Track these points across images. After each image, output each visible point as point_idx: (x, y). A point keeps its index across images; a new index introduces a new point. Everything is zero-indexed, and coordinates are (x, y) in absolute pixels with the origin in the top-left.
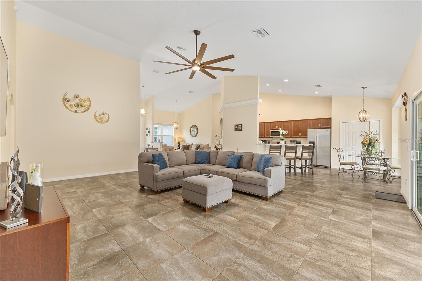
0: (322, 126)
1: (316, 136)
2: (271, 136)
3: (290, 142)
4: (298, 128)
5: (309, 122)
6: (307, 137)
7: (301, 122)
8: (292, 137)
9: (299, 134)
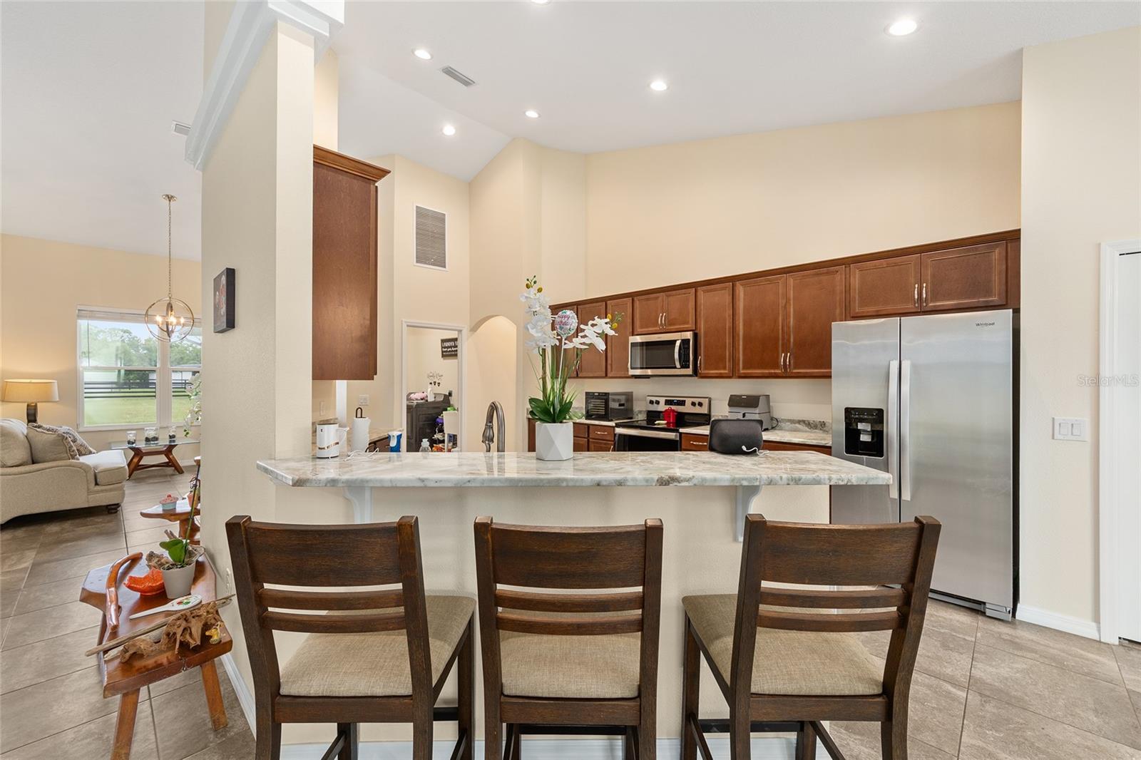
0: (935, 298)
1: (894, 366)
2: (632, 372)
3: (730, 405)
4: (776, 320)
5: (839, 278)
6: (830, 377)
7: (791, 281)
8: (740, 377)
9: (778, 358)
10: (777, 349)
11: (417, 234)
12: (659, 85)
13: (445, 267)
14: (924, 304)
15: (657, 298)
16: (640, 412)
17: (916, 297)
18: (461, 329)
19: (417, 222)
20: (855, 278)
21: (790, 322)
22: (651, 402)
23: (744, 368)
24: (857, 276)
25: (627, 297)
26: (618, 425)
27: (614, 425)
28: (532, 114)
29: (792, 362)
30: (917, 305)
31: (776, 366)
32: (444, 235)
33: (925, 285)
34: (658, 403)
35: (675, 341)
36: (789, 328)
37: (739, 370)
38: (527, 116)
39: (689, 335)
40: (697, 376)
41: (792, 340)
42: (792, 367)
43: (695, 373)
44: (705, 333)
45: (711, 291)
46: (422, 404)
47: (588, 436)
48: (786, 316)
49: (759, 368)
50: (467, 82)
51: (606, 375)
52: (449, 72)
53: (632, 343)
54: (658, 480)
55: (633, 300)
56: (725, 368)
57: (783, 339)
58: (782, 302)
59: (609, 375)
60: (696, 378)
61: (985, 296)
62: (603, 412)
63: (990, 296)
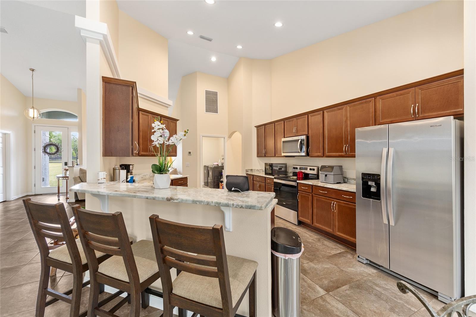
10: (343, 143)
11: (206, 101)
12: (279, 24)
13: (217, 113)
14: (417, 116)
15: (293, 121)
16: (291, 172)
17: (412, 112)
18: (224, 137)
19: (206, 96)
20: (379, 104)
21: (348, 129)
22: (294, 168)
23: (328, 153)
24: (381, 103)
25: (281, 121)
26: (275, 178)
27: (274, 178)
28: (239, 47)
29: (349, 149)
30: (413, 116)
31: (342, 151)
32: (217, 100)
33: (417, 105)
34: (297, 168)
35: (299, 140)
36: (348, 132)
37: (326, 153)
38: (237, 48)
39: (304, 137)
40: (309, 156)
41: (349, 138)
42: (349, 152)
43: (308, 154)
44: (311, 136)
45: (314, 116)
46: (216, 167)
47: (265, 182)
48: (346, 126)
49: (334, 152)
50: (210, 40)
51: (275, 156)
52: (202, 37)
53: (283, 141)
54: (166, 199)
55: (284, 122)
56: (320, 152)
57: (345, 138)
58: (344, 119)
59: (276, 156)
60: (309, 157)
61: (455, 109)
62: (270, 172)
63: (458, 108)
